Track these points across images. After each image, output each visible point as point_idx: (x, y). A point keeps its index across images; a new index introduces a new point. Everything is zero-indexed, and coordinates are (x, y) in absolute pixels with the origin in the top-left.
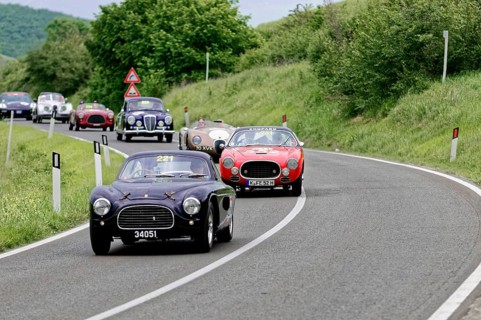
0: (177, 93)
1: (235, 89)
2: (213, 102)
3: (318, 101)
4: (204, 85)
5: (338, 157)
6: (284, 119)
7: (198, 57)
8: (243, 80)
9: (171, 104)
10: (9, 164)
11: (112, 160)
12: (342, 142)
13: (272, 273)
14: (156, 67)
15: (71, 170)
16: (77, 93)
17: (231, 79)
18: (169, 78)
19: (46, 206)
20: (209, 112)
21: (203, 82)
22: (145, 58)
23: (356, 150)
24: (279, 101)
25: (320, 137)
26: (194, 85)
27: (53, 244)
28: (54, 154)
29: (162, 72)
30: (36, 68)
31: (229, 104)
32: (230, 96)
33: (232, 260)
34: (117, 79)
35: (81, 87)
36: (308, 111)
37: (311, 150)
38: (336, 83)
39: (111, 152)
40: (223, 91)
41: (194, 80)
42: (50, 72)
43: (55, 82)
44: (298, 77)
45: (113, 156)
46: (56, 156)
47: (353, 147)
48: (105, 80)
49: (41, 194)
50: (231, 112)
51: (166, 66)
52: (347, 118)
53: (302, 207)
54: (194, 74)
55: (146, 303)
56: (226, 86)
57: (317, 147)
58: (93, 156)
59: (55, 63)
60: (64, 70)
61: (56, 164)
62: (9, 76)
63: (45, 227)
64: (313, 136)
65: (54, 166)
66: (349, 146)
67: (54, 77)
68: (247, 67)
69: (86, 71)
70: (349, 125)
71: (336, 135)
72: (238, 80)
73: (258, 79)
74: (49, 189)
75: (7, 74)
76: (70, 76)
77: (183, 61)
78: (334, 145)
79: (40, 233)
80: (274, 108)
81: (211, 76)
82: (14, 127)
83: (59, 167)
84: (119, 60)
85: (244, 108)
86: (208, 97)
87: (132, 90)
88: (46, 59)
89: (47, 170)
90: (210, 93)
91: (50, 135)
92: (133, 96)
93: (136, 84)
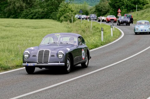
1: (143, 13)
2: (138, 16)
7: (134, 6)
8: (145, 11)
10: (91, 30)
11: (115, 29)
14: (125, 8)
15: (105, 32)
17: (142, 11)
18: (128, 11)
19: (100, 40)
21: (136, 12)
22: (122, 6)
26: (134, 13)
27: (101, 48)
29: (126, 9)
30: (97, 9)
31: (142, 17)
32: (142, 15)
34: (116, 11)
35: (108, 13)
39: (115, 28)
41: (133, 11)
42: (100, 10)
43: (102, 12)
46: (102, 28)
48: (113, 11)
49: (98, 37)
51: (127, 8)
54: (133, 10)
55: (123, 61)
56: (141, 13)
58: (111, 28)
59: (102, 8)
60: (104, 9)
62: (91, 10)
63: (100, 44)
67: (101, 11)
68: (146, 8)
69: (109, 9)
73: (148, 11)
74: (100, 36)
75: (90, 10)
76: (105, 10)
77: (131, 7)
79: (98, 46)
81: (137, 10)
82: (92, 22)
83: (103, 31)
84: (116, 7)
87: (119, 14)
88: (99, 6)
89: (100, 31)
90: (137, 14)
91: (101, 24)
92: (119, 15)
93: (120, 12)
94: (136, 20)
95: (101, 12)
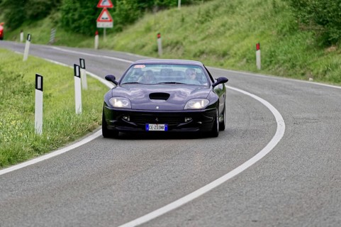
0: (149, 19)
1: (207, 16)
2: (186, 29)
3: (293, 30)
4: (176, 11)
5: (314, 87)
6: (258, 47)
8: (216, 8)
9: (143, 29)
11: (88, 84)
12: (315, 72)
13: (260, 201)
16: (49, 16)
17: (203, 6)
18: (141, 4)
19: (27, 128)
20: (180, 39)
21: (176, 9)
23: (330, 80)
24: (251, 29)
25: (293, 66)
26: (166, 12)
28: (37, 76)
31: (202, 32)
32: (202, 23)
33: (218, 187)
35: (53, 11)
36: (282, 40)
37: (285, 79)
38: (310, 13)
39: (88, 76)
40: (196, 18)
41: (166, 7)
44: (271, 6)
45: (90, 80)
46: (39, 78)
47: (327, 76)
50: (203, 39)
52: (321, 48)
53: (282, 136)
56: (199, 13)
57: (290, 76)
58: (73, 79)
61: (39, 86)
63: (28, 149)
64: (286, 64)
65: (36, 88)
66: (323, 76)
70: (323, 55)
71: (310, 64)
72: (211, 7)
73: (231, 6)
78: (308, 74)
79: (23, 155)
80: (247, 36)
81: (184, 2)
83: (41, 89)
85: (217, 35)
86: (180, 23)
87: (105, 15)
90: (183, 20)
91: (25, 58)
92: (105, 20)
93: (109, 9)
94: (177, 43)
95: (23, 6)
